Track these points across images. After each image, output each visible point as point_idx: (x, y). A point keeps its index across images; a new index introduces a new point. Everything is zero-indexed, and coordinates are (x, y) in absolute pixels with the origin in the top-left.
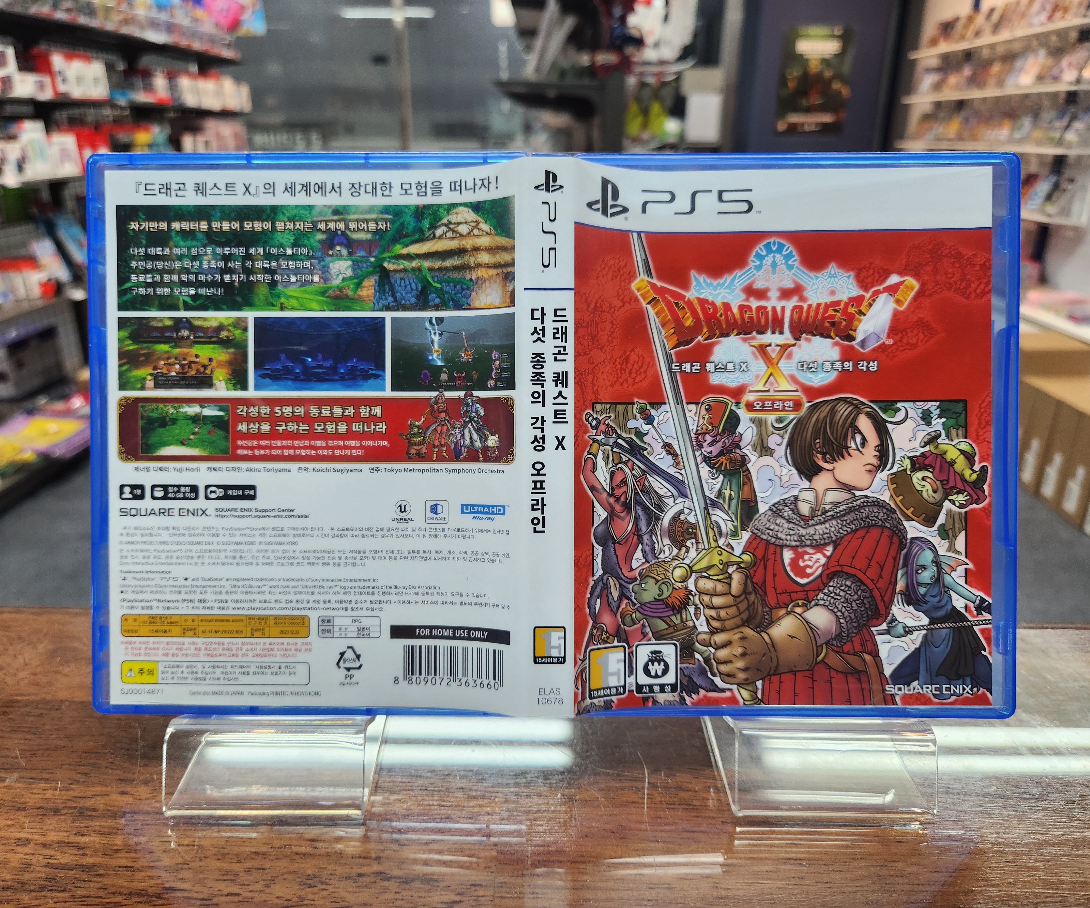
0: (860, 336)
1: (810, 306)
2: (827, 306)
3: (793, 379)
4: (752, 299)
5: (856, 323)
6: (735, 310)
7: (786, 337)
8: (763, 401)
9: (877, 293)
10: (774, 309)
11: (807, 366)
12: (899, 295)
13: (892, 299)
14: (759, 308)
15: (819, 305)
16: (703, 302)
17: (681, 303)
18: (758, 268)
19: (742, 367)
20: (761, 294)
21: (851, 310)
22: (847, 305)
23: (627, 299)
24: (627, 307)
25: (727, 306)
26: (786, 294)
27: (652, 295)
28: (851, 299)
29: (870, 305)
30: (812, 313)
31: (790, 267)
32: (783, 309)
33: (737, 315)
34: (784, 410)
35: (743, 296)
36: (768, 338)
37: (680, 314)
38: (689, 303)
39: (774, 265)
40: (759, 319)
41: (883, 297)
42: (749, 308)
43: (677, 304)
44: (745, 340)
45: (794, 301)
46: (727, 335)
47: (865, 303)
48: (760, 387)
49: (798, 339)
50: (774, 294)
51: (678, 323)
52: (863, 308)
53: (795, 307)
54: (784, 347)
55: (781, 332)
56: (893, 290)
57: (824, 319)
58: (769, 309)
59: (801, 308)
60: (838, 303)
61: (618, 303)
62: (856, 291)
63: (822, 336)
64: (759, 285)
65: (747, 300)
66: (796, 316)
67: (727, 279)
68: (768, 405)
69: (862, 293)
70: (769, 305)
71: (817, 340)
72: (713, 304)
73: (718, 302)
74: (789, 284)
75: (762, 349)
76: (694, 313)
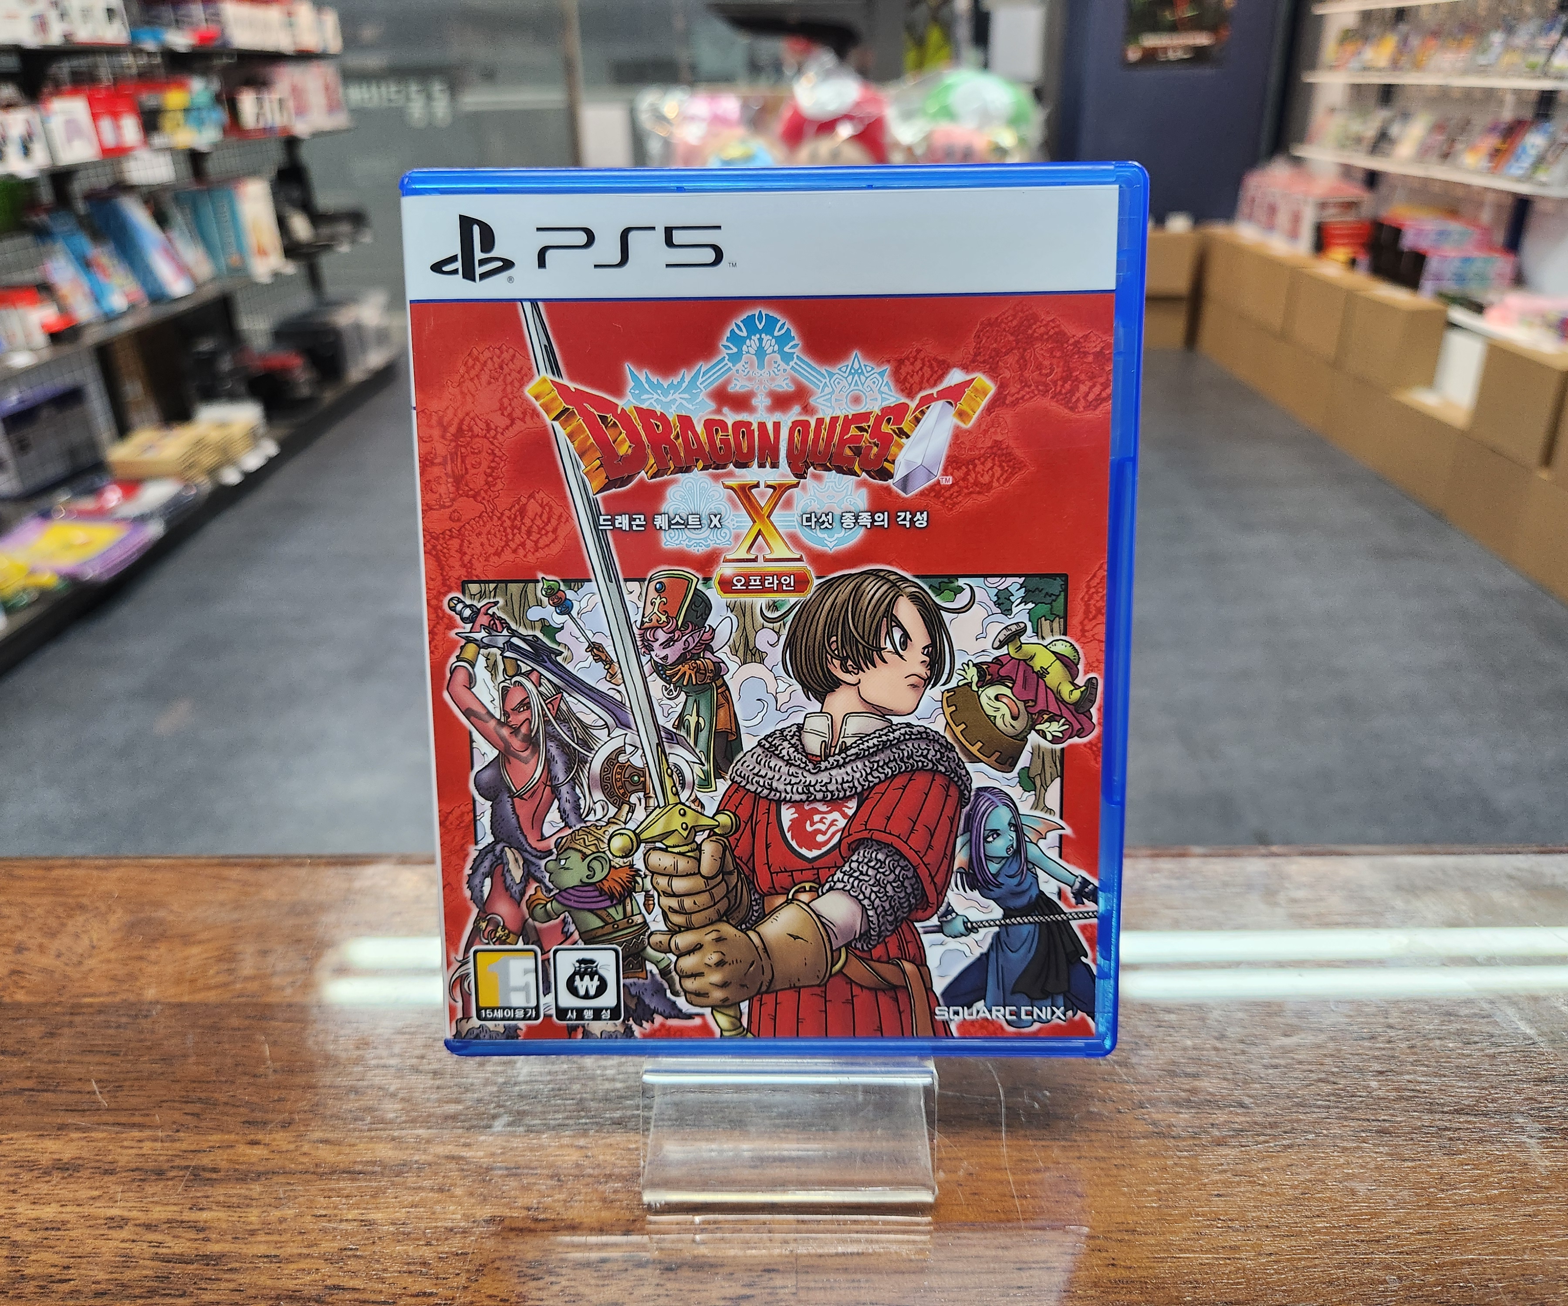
0: (899, 472)
1: (820, 421)
2: (847, 422)
3: (794, 540)
4: (726, 410)
5: (893, 449)
6: (700, 429)
7: (783, 473)
8: (747, 577)
9: (927, 401)
10: (762, 426)
11: (814, 520)
12: (962, 405)
13: (952, 410)
14: (737, 425)
15: (834, 420)
16: (645, 414)
17: (610, 416)
18: (735, 358)
19: (715, 522)
20: (741, 402)
21: (886, 428)
22: (879, 420)
23: (518, 413)
24: (519, 426)
25: (686, 422)
26: (781, 402)
27: (561, 404)
28: (886, 411)
29: (917, 420)
30: (824, 434)
31: (787, 358)
32: (777, 426)
33: (703, 437)
34: (780, 590)
35: (712, 405)
36: (753, 474)
37: (610, 435)
38: (624, 417)
39: (761, 352)
40: (738, 445)
41: (937, 407)
42: (723, 425)
43: (604, 419)
44: (716, 478)
45: (794, 414)
46: (688, 470)
47: (909, 417)
48: (742, 554)
49: (800, 475)
50: (761, 402)
51: (606, 448)
52: (905, 426)
53: (795, 424)
54: (779, 490)
55: (775, 465)
56: (953, 395)
57: (842, 442)
58: (755, 426)
59: (806, 424)
60: (865, 416)
61: (501, 421)
62: (894, 398)
63: (840, 470)
64: (737, 387)
65: (719, 411)
66: (797, 438)
67: (685, 375)
68: (755, 582)
69: (904, 400)
70: (754, 420)
71: (832, 477)
72: (663, 418)
73: (672, 418)
74: (785, 386)
75: (745, 493)
76: (633, 435)
